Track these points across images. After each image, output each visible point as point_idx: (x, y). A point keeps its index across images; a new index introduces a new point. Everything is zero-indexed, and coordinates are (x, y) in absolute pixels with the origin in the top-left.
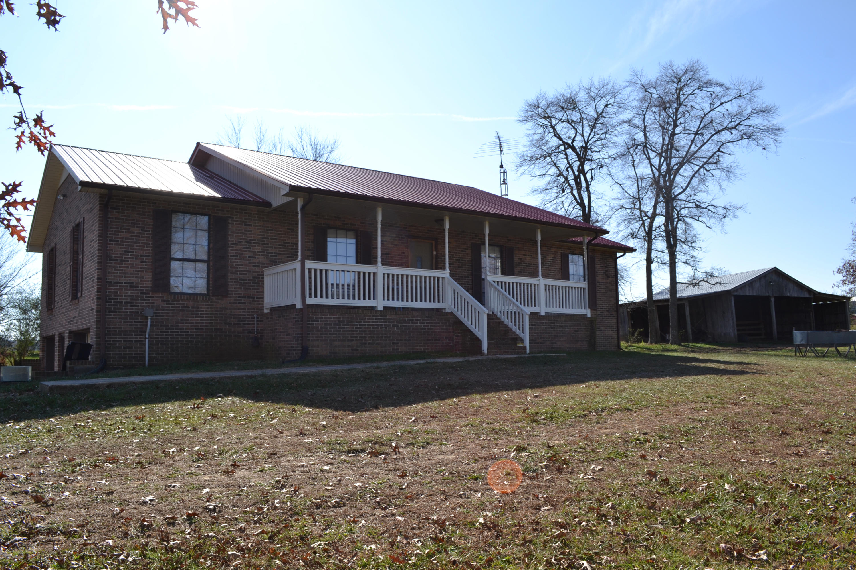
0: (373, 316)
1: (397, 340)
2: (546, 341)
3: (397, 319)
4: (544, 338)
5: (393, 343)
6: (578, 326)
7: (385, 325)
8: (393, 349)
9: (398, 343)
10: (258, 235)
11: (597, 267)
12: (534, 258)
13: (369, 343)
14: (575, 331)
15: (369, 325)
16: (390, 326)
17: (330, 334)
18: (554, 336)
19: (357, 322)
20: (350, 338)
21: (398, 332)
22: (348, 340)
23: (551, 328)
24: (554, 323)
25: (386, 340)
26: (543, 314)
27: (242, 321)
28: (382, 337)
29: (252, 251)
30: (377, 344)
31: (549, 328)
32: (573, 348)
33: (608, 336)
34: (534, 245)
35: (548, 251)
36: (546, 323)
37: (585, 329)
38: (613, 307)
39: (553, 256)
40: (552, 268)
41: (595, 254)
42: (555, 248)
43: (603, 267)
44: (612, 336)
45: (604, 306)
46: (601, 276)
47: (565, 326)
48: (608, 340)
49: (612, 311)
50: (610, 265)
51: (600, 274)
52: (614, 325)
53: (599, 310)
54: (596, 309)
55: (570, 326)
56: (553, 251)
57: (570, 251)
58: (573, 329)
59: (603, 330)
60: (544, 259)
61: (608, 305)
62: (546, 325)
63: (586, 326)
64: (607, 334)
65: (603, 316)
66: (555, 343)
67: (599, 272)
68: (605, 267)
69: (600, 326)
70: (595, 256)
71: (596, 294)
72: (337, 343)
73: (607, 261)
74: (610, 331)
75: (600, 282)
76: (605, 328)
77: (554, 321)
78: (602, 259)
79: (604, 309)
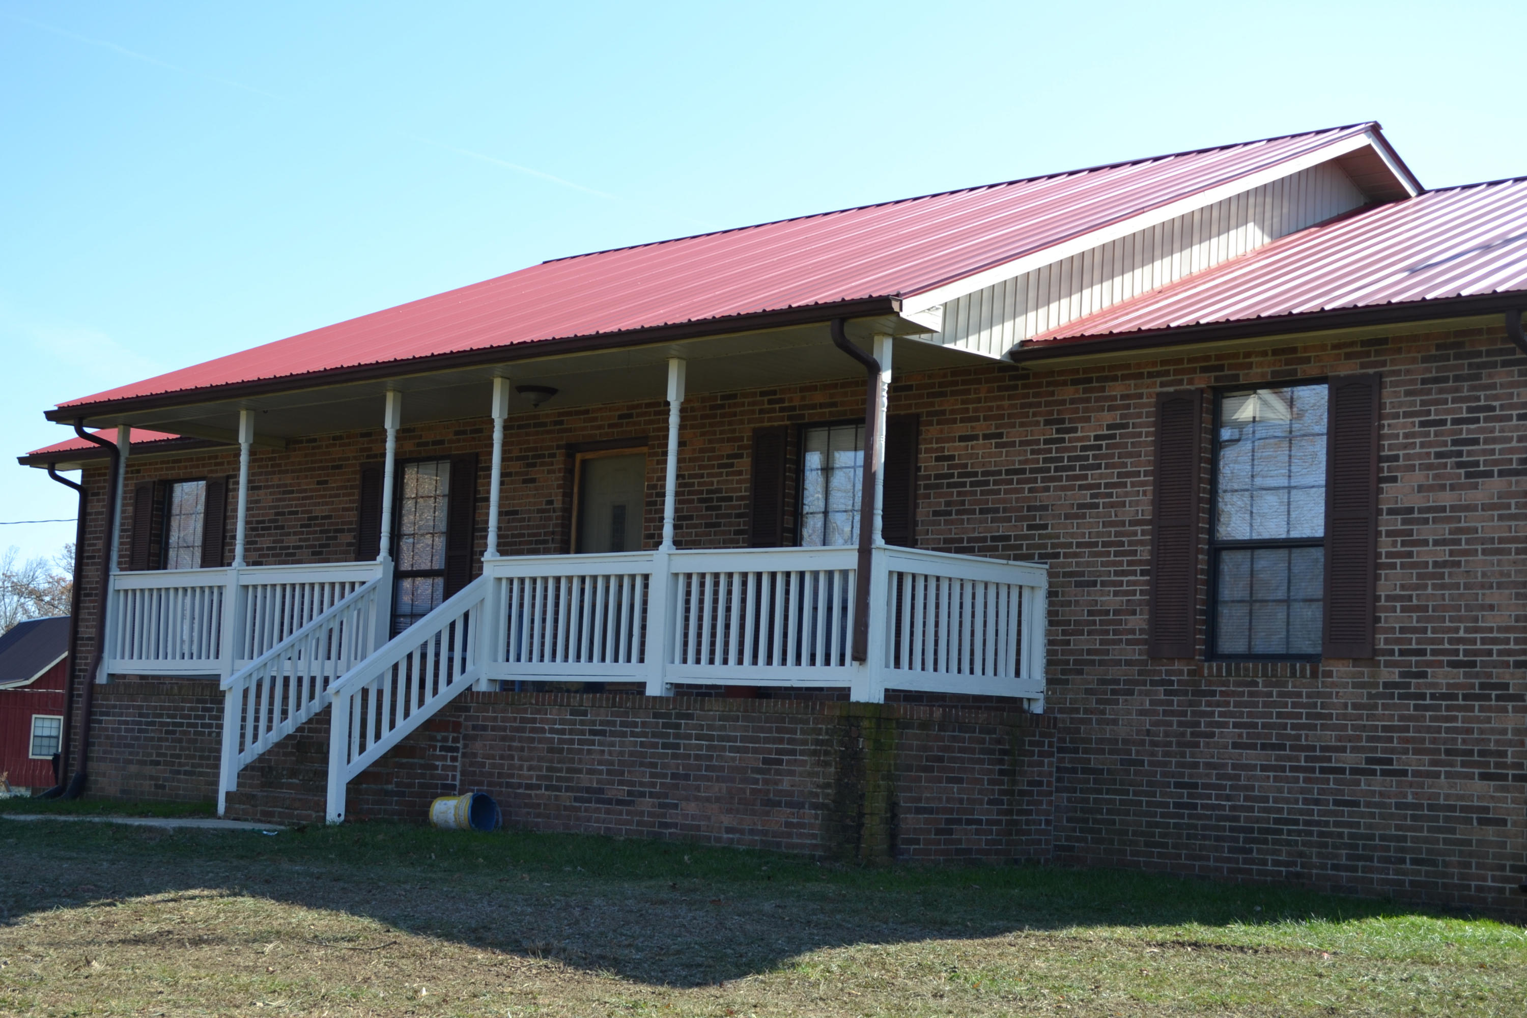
0: (198, 701)
2: (642, 795)
4: (632, 783)
6: (781, 741)
13: (186, 773)
14: (766, 761)
18: (674, 776)
20: (154, 758)
23: (665, 746)
24: (678, 726)
26: (653, 690)
30: (201, 774)
31: (655, 746)
32: (752, 832)
33: (1452, 808)
34: (1015, 387)
35: (1088, 400)
36: (644, 724)
37: (814, 753)
38: (1507, 641)
39: (1108, 417)
40: (1101, 476)
41: (1384, 364)
42: (1125, 377)
43: (1443, 422)
44: (1486, 810)
45: (1433, 641)
46: (1419, 477)
47: (722, 738)
48: (1453, 831)
49: (1495, 665)
50: (1496, 404)
51: (1412, 468)
52: (1510, 743)
53: (1388, 664)
54: (1370, 658)
55: (744, 739)
56: (1114, 398)
57: (1217, 379)
58: (755, 751)
59: (1416, 773)
60: (1063, 440)
61: (1462, 634)
62: (644, 734)
63: (817, 742)
64: (1447, 797)
65: (1422, 696)
66: (675, 806)
67: (1408, 457)
68: (1456, 422)
69: (1393, 751)
70: (1381, 375)
71: (1377, 578)
72: (133, 768)
73: (1472, 388)
74: (1471, 776)
75: (1410, 510)
76: (1433, 763)
77: (680, 716)
78: (1436, 380)
79: (1429, 657)
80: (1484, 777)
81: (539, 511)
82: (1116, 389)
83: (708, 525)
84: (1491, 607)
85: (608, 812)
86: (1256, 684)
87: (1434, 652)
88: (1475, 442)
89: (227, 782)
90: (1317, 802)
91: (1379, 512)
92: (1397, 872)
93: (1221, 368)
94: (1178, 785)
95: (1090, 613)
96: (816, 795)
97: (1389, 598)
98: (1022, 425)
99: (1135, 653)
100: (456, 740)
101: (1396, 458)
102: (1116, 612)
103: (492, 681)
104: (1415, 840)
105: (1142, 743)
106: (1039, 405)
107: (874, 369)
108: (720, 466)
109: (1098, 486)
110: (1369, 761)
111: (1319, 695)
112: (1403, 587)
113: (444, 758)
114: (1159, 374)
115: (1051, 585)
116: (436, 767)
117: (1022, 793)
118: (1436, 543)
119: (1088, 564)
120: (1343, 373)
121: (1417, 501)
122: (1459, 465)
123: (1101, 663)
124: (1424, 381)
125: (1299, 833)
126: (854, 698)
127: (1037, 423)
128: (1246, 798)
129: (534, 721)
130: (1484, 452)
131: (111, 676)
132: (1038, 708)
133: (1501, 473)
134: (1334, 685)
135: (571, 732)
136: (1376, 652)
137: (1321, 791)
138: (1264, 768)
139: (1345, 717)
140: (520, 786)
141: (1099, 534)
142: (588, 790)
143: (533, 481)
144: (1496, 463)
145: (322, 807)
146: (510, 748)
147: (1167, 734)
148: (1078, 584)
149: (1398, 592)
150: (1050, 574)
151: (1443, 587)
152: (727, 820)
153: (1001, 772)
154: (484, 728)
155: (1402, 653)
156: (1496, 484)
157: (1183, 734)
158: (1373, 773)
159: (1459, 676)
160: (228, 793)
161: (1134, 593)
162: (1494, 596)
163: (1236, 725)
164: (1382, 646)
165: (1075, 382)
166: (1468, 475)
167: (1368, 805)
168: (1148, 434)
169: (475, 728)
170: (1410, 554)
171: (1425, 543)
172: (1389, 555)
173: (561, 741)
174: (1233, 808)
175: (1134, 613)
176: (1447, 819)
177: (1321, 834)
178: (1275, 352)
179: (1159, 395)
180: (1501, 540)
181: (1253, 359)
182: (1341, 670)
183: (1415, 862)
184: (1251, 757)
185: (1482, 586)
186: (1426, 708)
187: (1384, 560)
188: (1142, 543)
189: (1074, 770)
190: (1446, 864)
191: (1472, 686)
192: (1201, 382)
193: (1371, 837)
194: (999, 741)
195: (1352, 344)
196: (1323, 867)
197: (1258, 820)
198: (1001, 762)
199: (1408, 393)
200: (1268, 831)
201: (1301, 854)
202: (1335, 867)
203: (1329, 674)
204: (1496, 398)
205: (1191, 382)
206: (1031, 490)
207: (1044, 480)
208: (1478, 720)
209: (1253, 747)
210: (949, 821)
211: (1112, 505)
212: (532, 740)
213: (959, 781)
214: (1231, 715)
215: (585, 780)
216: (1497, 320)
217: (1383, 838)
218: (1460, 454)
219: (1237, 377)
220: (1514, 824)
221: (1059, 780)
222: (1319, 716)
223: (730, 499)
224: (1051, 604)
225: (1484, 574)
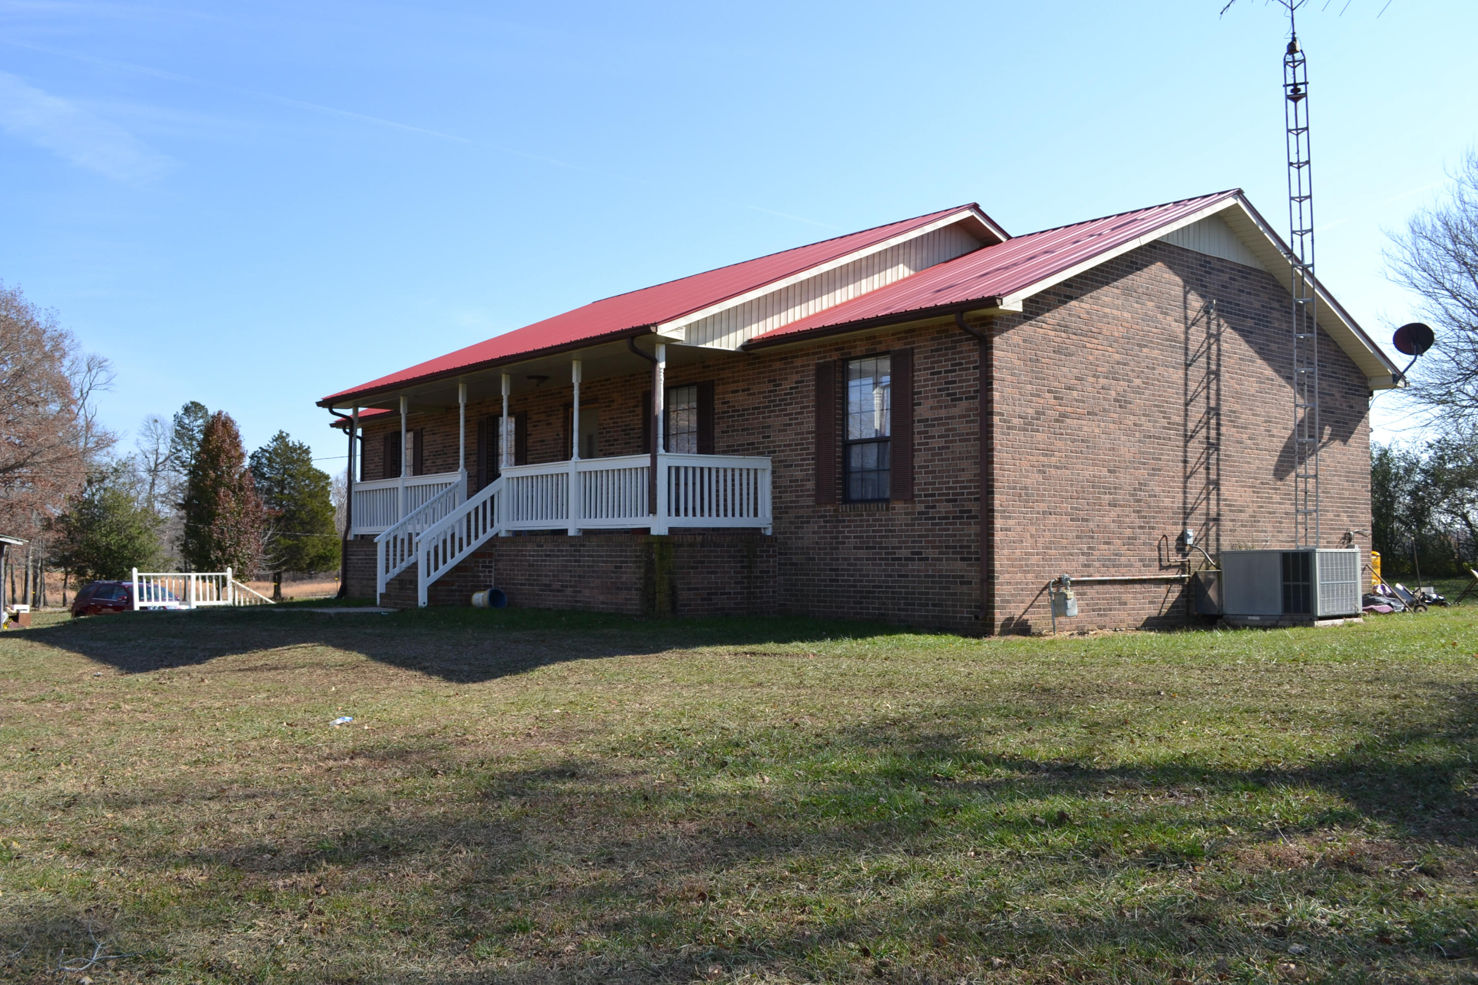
2: (567, 586)
4: (562, 581)
6: (621, 556)
12: (754, 394)
14: (616, 567)
18: (580, 576)
23: (575, 561)
24: (579, 551)
26: (572, 533)
31: (571, 561)
32: (611, 603)
33: (948, 576)
34: (754, 364)
35: (786, 369)
36: (566, 550)
37: (635, 562)
38: (970, 487)
39: (796, 377)
40: (793, 409)
41: (914, 342)
42: (802, 356)
43: (940, 373)
44: (963, 577)
45: (938, 489)
46: (930, 402)
47: (597, 556)
48: (949, 588)
49: (966, 500)
50: (963, 361)
51: (927, 397)
52: (973, 541)
53: (920, 502)
54: (911, 499)
55: (607, 556)
56: (797, 367)
57: (842, 354)
58: (611, 562)
59: (933, 559)
60: (776, 391)
61: (951, 485)
62: (566, 556)
63: (636, 556)
64: (946, 570)
65: (934, 518)
66: (580, 592)
67: (926, 392)
68: (946, 372)
69: (922, 547)
70: (912, 349)
71: (913, 457)
73: (953, 354)
74: (955, 559)
75: (927, 420)
76: (940, 553)
78: (937, 350)
79: (937, 498)
80: (962, 559)
81: (554, 440)
82: (798, 362)
83: (626, 443)
84: (963, 470)
85: (554, 596)
86: (862, 515)
87: (939, 495)
88: (954, 382)
89: (381, 588)
90: (890, 576)
91: (913, 422)
92: (926, 611)
93: (843, 349)
94: (831, 570)
95: (791, 481)
96: (636, 583)
97: (919, 467)
98: (759, 383)
99: (810, 501)
100: (490, 562)
101: (920, 393)
102: (802, 480)
103: (508, 531)
104: (933, 594)
105: (814, 548)
106: (765, 372)
107: (655, 362)
108: (630, 412)
109: (792, 414)
110: (912, 553)
111: (890, 520)
112: (925, 461)
113: (484, 572)
114: (817, 353)
115: (773, 467)
116: (480, 577)
117: (756, 577)
118: (939, 437)
119: (789, 456)
120: (896, 349)
121: (929, 415)
122: (948, 395)
123: (796, 507)
124: (932, 351)
125: (883, 592)
126: (654, 532)
127: (764, 382)
128: (860, 576)
129: (522, 551)
130: (959, 388)
131: (356, 536)
132: (769, 532)
133: (967, 398)
134: (896, 514)
135: (537, 556)
136: (913, 496)
137: (892, 570)
138: (867, 559)
139: (901, 531)
140: (518, 584)
141: (793, 440)
142: (545, 585)
143: (550, 424)
144: (964, 393)
145: (416, 599)
146: (513, 565)
147: (825, 543)
148: (785, 466)
149: (923, 464)
150: (773, 462)
151: (942, 460)
152: (601, 598)
153: (742, 567)
154: (502, 555)
155: (926, 496)
156: (964, 404)
157: (832, 543)
158: (914, 559)
159: (950, 507)
160: (381, 594)
161: (809, 470)
162: (965, 464)
163: (855, 537)
164: (916, 492)
165: (781, 359)
166: (952, 400)
167: (913, 576)
168: (813, 385)
169: (499, 555)
170: (927, 444)
171: (934, 437)
172: (919, 444)
173: (534, 561)
174: (854, 581)
175: (809, 480)
176: (947, 582)
177: (893, 593)
178: (867, 339)
179: (817, 364)
180: (967, 434)
181: (858, 343)
182: (899, 506)
183: (933, 605)
184: (861, 553)
185: (959, 458)
186: (936, 524)
187: (916, 447)
188: (811, 443)
189: (785, 564)
190: (947, 606)
191: (956, 512)
192: (835, 356)
193: (914, 593)
194: (739, 551)
195: (900, 332)
196: (893, 610)
197: (865, 587)
198: (742, 562)
199: (925, 358)
200: (869, 592)
201: (884, 604)
202: (899, 610)
203: (894, 508)
204: (963, 358)
205: (830, 357)
206: (763, 418)
207: (769, 412)
208: (959, 530)
209: (862, 548)
210: (708, 594)
211: (798, 424)
212: (521, 560)
213: (716, 573)
214: (852, 532)
215: (545, 580)
216: (951, 318)
217: (919, 593)
218: (948, 389)
219: (850, 353)
220: (976, 583)
221: (779, 569)
222: (891, 531)
223: (634, 429)
224: (773, 477)
225: (960, 453)
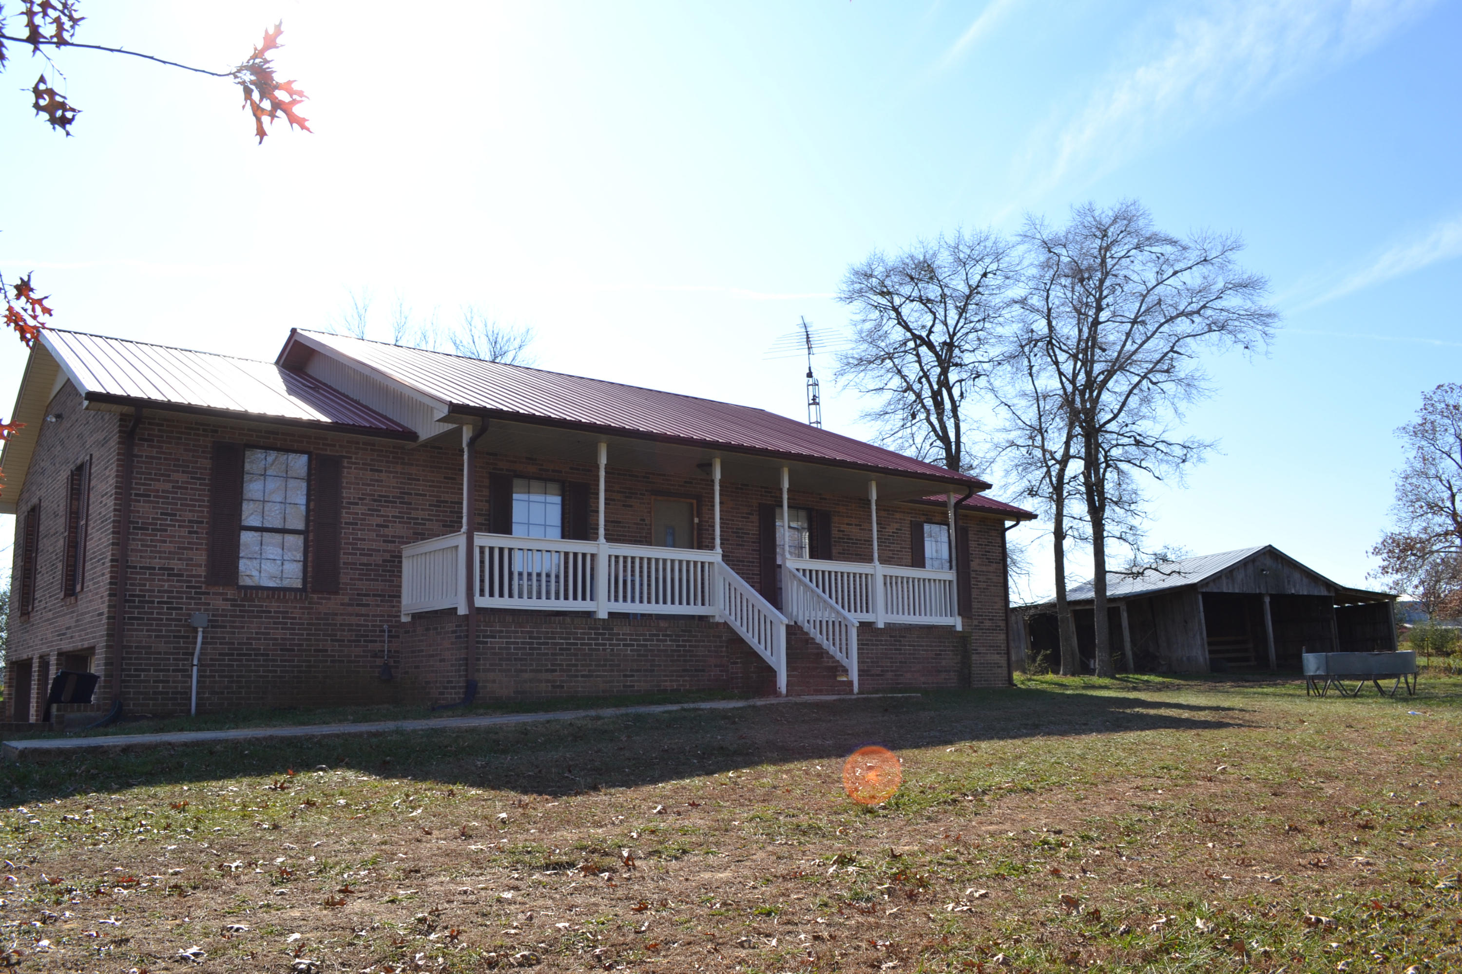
1: (631, 670)
2: (888, 671)
3: (631, 635)
4: (882, 667)
5: (625, 676)
7: (610, 645)
8: (624, 686)
9: (632, 676)
10: (394, 488)
11: (972, 544)
12: (865, 530)
13: (583, 676)
14: (936, 654)
15: (582, 644)
16: (619, 645)
17: (516, 659)
18: (900, 662)
19: (562, 638)
20: (549, 667)
21: (633, 656)
22: (547, 671)
23: (896, 650)
25: (612, 671)
26: (881, 625)
27: (363, 636)
28: (605, 665)
29: (382, 516)
30: (597, 676)
31: (891, 649)
32: (933, 683)
35: (889, 518)
36: (886, 641)
37: (952, 651)
38: (1000, 613)
39: (897, 526)
40: (895, 547)
41: (968, 523)
42: (900, 512)
43: (982, 545)
45: (984, 612)
46: (978, 561)
47: (918, 646)
48: (991, 670)
49: (998, 619)
50: (993, 541)
51: (976, 558)
52: (1002, 643)
53: (975, 618)
54: (970, 616)
55: (927, 646)
56: (897, 519)
58: (932, 650)
59: (983, 653)
60: (882, 531)
61: (990, 610)
62: (886, 645)
63: (954, 646)
64: (991, 659)
65: (983, 629)
66: (902, 675)
67: (975, 554)
68: (985, 545)
69: (977, 646)
70: (968, 527)
72: (527, 676)
73: (988, 536)
74: (994, 654)
75: (977, 571)
76: (987, 650)
77: (900, 637)
78: (980, 531)
81: (635, 524)
82: (898, 516)
84: (996, 602)
88: (989, 552)
91: (970, 571)
97: (974, 598)
101: (972, 554)
109: (894, 551)
118: (983, 582)
121: (978, 568)
122: (987, 558)
124: (977, 531)
126: (958, 629)
130: (992, 556)
144: (994, 559)
149: (976, 596)
151: (985, 596)
152: (922, 679)
155: (978, 615)
156: (994, 565)
159: (990, 623)
162: (997, 599)
164: (973, 613)
166: (989, 562)
168: (909, 534)
170: (977, 585)
171: (981, 581)
179: (911, 520)
181: (936, 514)
186: (984, 633)
187: (972, 586)
191: (993, 626)
192: (922, 518)
199: (974, 534)
205: (919, 518)
211: (899, 558)
218: (987, 555)
219: (931, 519)
